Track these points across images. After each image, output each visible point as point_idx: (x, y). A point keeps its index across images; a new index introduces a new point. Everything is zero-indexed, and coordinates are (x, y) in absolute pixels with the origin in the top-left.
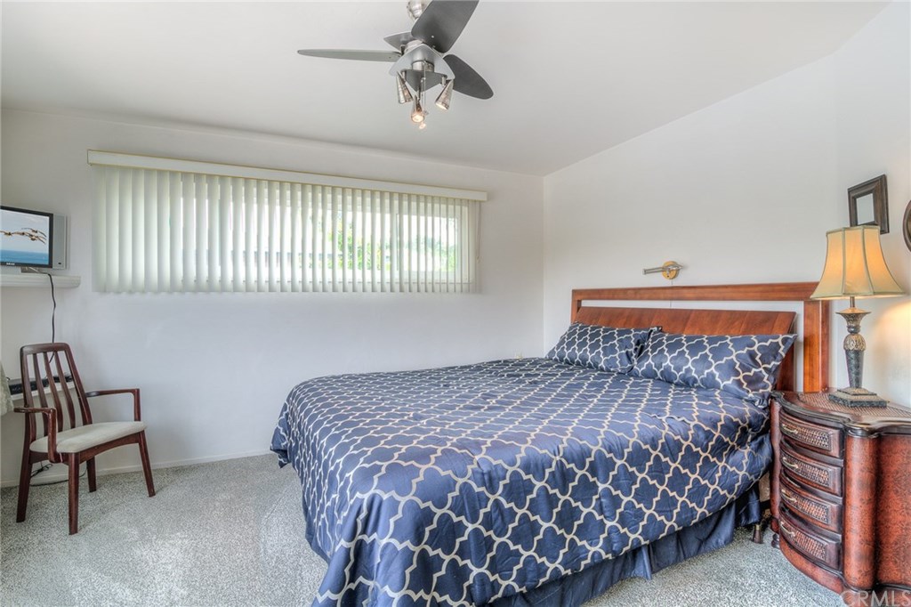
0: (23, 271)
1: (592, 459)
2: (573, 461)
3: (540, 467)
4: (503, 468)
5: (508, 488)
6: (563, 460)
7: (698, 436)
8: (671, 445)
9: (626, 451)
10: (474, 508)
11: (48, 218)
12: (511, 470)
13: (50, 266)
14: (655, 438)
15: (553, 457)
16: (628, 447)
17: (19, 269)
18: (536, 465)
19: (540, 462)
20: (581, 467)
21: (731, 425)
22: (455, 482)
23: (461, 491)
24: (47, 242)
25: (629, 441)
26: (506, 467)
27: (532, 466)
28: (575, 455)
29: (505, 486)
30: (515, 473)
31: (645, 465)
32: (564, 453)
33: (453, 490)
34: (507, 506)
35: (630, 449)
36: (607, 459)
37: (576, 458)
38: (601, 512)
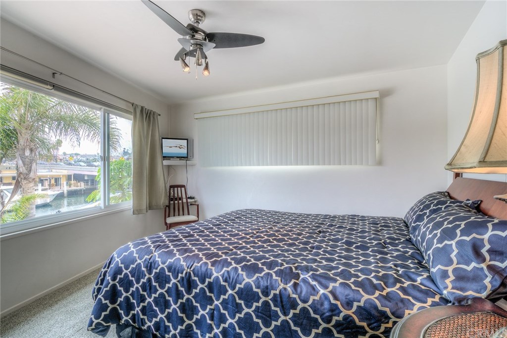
0: (180, 160)
1: (211, 280)
2: (198, 276)
3: (176, 271)
4: (158, 264)
5: (157, 275)
6: (192, 273)
7: (322, 305)
8: (285, 299)
9: (238, 286)
10: (139, 276)
11: (186, 141)
12: (162, 266)
13: (187, 157)
14: (269, 287)
15: (186, 268)
16: (241, 284)
17: (179, 159)
18: (175, 269)
19: (177, 268)
20: (203, 282)
21: (374, 312)
22: (136, 261)
23: (136, 266)
24: (186, 149)
25: (244, 280)
26: (160, 263)
27: (173, 268)
28: (200, 273)
29: (156, 273)
30: (163, 269)
31: (252, 304)
32: (194, 269)
33: (133, 264)
34: (154, 284)
35: (242, 286)
36: (221, 285)
37: (200, 275)
38: (212, 319)
